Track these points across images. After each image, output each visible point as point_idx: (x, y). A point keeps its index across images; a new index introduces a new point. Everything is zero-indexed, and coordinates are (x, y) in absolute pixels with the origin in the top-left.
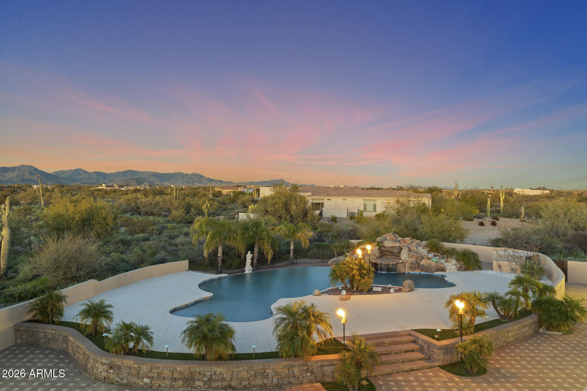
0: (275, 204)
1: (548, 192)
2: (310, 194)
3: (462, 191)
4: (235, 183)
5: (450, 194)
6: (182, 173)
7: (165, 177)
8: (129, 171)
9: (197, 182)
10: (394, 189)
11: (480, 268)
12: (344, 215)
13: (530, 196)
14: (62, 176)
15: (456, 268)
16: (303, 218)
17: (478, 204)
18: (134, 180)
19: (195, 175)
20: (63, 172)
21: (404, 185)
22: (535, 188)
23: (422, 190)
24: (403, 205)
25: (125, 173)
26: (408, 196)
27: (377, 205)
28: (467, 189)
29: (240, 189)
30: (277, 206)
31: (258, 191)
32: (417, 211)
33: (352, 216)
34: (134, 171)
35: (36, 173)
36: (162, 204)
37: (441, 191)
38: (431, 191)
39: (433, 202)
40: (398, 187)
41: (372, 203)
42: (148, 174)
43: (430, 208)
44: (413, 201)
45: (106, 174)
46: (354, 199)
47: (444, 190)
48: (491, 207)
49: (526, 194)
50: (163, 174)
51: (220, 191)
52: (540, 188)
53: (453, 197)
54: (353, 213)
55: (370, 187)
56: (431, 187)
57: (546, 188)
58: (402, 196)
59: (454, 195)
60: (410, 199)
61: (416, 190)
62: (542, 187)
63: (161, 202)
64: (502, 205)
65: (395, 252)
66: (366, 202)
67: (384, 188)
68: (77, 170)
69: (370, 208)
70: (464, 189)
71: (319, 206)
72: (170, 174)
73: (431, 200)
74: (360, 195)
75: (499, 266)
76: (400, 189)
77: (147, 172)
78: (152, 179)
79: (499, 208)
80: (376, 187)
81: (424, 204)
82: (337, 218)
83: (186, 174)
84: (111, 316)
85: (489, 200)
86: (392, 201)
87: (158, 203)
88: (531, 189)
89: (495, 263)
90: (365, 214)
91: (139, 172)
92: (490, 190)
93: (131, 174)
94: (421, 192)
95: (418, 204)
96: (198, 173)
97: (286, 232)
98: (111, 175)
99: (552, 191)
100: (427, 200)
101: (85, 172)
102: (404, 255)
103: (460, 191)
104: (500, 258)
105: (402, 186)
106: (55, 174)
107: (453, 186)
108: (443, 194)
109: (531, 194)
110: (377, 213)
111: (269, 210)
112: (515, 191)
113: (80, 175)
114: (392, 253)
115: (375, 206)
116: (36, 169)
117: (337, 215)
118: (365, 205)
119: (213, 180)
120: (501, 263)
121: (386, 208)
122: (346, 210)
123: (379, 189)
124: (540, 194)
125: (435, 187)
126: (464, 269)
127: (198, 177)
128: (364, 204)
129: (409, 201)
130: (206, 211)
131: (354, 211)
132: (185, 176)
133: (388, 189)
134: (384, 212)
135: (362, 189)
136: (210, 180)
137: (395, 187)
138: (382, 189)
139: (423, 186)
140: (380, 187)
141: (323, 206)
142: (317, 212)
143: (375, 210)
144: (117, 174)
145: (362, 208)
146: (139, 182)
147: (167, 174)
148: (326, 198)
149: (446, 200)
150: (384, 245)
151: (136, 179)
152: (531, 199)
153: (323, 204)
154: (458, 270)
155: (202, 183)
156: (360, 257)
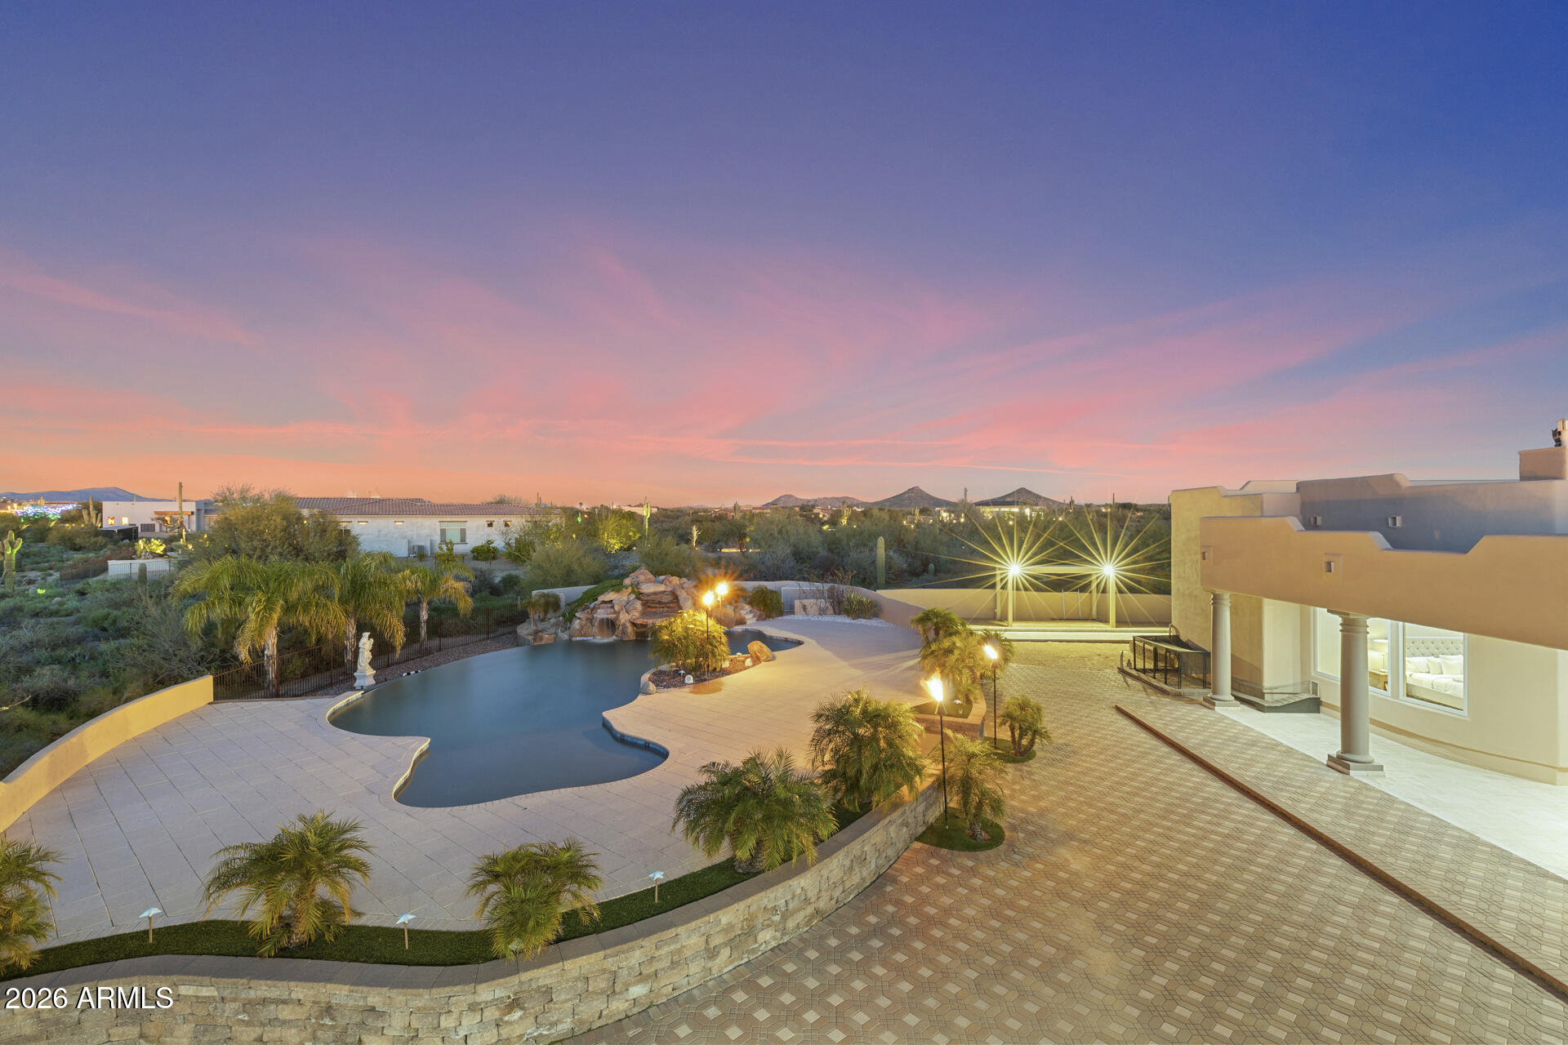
11: (781, 614)
12: (403, 551)
15: (754, 616)
27: (467, 532)
33: (418, 554)
41: (458, 527)
46: (420, 520)
54: (421, 548)
65: (666, 601)
66: (444, 526)
69: (454, 537)
75: (804, 608)
89: (797, 603)
97: (419, 584)
104: (804, 595)
110: (471, 546)
114: (660, 603)
115: (463, 532)
118: (443, 532)
120: (805, 602)
122: (406, 542)
126: (764, 617)
128: (441, 530)
131: (422, 544)
134: (487, 544)
143: (465, 540)
145: (438, 538)
150: (641, 591)
154: (757, 620)
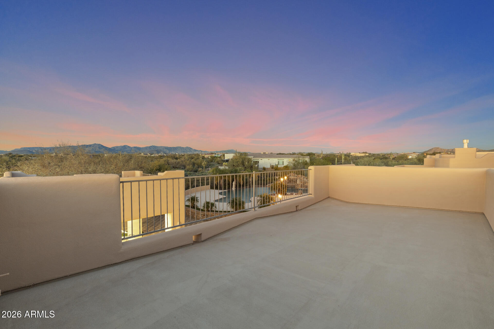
0: (238, 162)
1: (368, 154)
2: (252, 157)
3: (325, 154)
4: (208, 152)
5: (318, 156)
6: (181, 147)
7: (172, 149)
8: (153, 146)
9: (188, 151)
10: (291, 154)
12: (269, 167)
13: (358, 156)
14: (117, 149)
16: (251, 168)
17: (332, 161)
18: (155, 151)
19: (187, 148)
20: (117, 147)
21: (296, 152)
22: (362, 152)
23: (305, 154)
24: (296, 161)
25: (150, 147)
26: (299, 157)
27: (284, 162)
28: (327, 153)
29: (214, 155)
30: (238, 163)
31: (224, 156)
32: (303, 164)
33: (272, 167)
34: (155, 146)
35: (102, 148)
36: (181, 163)
37: (314, 154)
38: (309, 154)
39: (310, 160)
40: (293, 153)
41: (282, 161)
42: (163, 147)
43: (309, 163)
44: (301, 160)
45: (140, 148)
46: (273, 159)
47: (316, 154)
48: (337, 162)
49: (357, 156)
50: (171, 148)
51: (204, 156)
52: (364, 152)
53: (320, 157)
54: (273, 166)
55: (279, 153)
56: (309, 153)
57: (367, 152)
58: (296, 157)
59: (321, 156)
60: (300, 159)
61: (302, 154)
62: (365, 152)
63: (180, 162)
64: (343, 161)
65: (295, 181)
66: (279, 161)
67: (286, 153)
68: (124, 146)
69: (281, 163)
70: (326, 153)
71: (257, 162)
72: (174, 147)
73: (309, 159)
74: (276, 157)
76: (294, 154)
77: (162, 147)
78: (165, 150)
79: (342, 163)
80: (282, 153)
81: (306, 161)
82: (265, 168)
83: (183, 147)
84: (198, 201)
85: (336, 159)
86: (291, 160)
87: (179, 163)
88: (360, 153)
90: (279, 166)
91: (157, 147)
92: (339, 154)
93: (153, 147)
94: (305, 156)
95: (304, 161)
96: (189, 147)
98: (143, 148)
99: (370, 154)
100: (307, 159)
101: (129, 147)
102: (298, 182)
103: (324, 154)
105: (295, 152)
106: (113, 148)
107: (320, 152)
108: (316, 156)
109: (359, 156)
110: (284, 165)
111: (235, 164)
112: (351, 154)
113: (126, 149)
115: (283, 162)
116: (102, 146)
117: (266, 167)
118: (278, 162)
119: (197, 151)
121: (289, 163)
122: (269, 164)
123: (283, 154)
124: (364, 156)
125: (311, 153)
127: (189, 149)
129: (299, 160)
130: (204, 166)
131: (273, 165)
132: (182, 148)
133: (288, 154)
134: (288, 165)
135: (277, 154)
136: (195, 150)
137: (292, 153)
138: (285, 154)
139: (306, 152)
140: (284, 153)
141: (258, 163)
142: (257, 165)
143: (283, 164)
144: (146, 148)
145: (277, 164)
146: (158, 152)
147: (173, 147)
148: (260, 159)
149: (316, 159)
151: (156, 150)
152: (359, 158)
153: (258, 161)
155: (191, 152)
156: (282, 181)
